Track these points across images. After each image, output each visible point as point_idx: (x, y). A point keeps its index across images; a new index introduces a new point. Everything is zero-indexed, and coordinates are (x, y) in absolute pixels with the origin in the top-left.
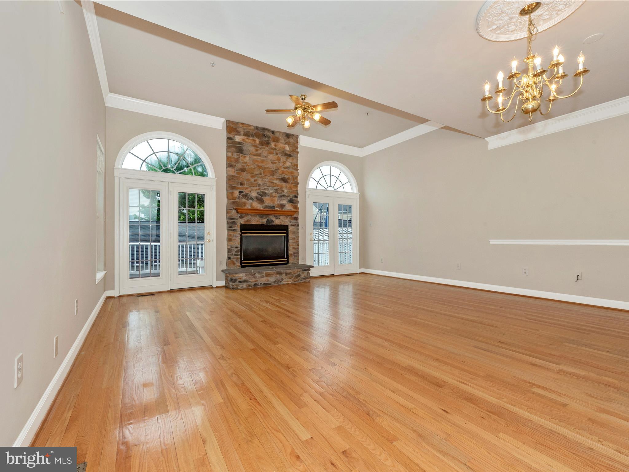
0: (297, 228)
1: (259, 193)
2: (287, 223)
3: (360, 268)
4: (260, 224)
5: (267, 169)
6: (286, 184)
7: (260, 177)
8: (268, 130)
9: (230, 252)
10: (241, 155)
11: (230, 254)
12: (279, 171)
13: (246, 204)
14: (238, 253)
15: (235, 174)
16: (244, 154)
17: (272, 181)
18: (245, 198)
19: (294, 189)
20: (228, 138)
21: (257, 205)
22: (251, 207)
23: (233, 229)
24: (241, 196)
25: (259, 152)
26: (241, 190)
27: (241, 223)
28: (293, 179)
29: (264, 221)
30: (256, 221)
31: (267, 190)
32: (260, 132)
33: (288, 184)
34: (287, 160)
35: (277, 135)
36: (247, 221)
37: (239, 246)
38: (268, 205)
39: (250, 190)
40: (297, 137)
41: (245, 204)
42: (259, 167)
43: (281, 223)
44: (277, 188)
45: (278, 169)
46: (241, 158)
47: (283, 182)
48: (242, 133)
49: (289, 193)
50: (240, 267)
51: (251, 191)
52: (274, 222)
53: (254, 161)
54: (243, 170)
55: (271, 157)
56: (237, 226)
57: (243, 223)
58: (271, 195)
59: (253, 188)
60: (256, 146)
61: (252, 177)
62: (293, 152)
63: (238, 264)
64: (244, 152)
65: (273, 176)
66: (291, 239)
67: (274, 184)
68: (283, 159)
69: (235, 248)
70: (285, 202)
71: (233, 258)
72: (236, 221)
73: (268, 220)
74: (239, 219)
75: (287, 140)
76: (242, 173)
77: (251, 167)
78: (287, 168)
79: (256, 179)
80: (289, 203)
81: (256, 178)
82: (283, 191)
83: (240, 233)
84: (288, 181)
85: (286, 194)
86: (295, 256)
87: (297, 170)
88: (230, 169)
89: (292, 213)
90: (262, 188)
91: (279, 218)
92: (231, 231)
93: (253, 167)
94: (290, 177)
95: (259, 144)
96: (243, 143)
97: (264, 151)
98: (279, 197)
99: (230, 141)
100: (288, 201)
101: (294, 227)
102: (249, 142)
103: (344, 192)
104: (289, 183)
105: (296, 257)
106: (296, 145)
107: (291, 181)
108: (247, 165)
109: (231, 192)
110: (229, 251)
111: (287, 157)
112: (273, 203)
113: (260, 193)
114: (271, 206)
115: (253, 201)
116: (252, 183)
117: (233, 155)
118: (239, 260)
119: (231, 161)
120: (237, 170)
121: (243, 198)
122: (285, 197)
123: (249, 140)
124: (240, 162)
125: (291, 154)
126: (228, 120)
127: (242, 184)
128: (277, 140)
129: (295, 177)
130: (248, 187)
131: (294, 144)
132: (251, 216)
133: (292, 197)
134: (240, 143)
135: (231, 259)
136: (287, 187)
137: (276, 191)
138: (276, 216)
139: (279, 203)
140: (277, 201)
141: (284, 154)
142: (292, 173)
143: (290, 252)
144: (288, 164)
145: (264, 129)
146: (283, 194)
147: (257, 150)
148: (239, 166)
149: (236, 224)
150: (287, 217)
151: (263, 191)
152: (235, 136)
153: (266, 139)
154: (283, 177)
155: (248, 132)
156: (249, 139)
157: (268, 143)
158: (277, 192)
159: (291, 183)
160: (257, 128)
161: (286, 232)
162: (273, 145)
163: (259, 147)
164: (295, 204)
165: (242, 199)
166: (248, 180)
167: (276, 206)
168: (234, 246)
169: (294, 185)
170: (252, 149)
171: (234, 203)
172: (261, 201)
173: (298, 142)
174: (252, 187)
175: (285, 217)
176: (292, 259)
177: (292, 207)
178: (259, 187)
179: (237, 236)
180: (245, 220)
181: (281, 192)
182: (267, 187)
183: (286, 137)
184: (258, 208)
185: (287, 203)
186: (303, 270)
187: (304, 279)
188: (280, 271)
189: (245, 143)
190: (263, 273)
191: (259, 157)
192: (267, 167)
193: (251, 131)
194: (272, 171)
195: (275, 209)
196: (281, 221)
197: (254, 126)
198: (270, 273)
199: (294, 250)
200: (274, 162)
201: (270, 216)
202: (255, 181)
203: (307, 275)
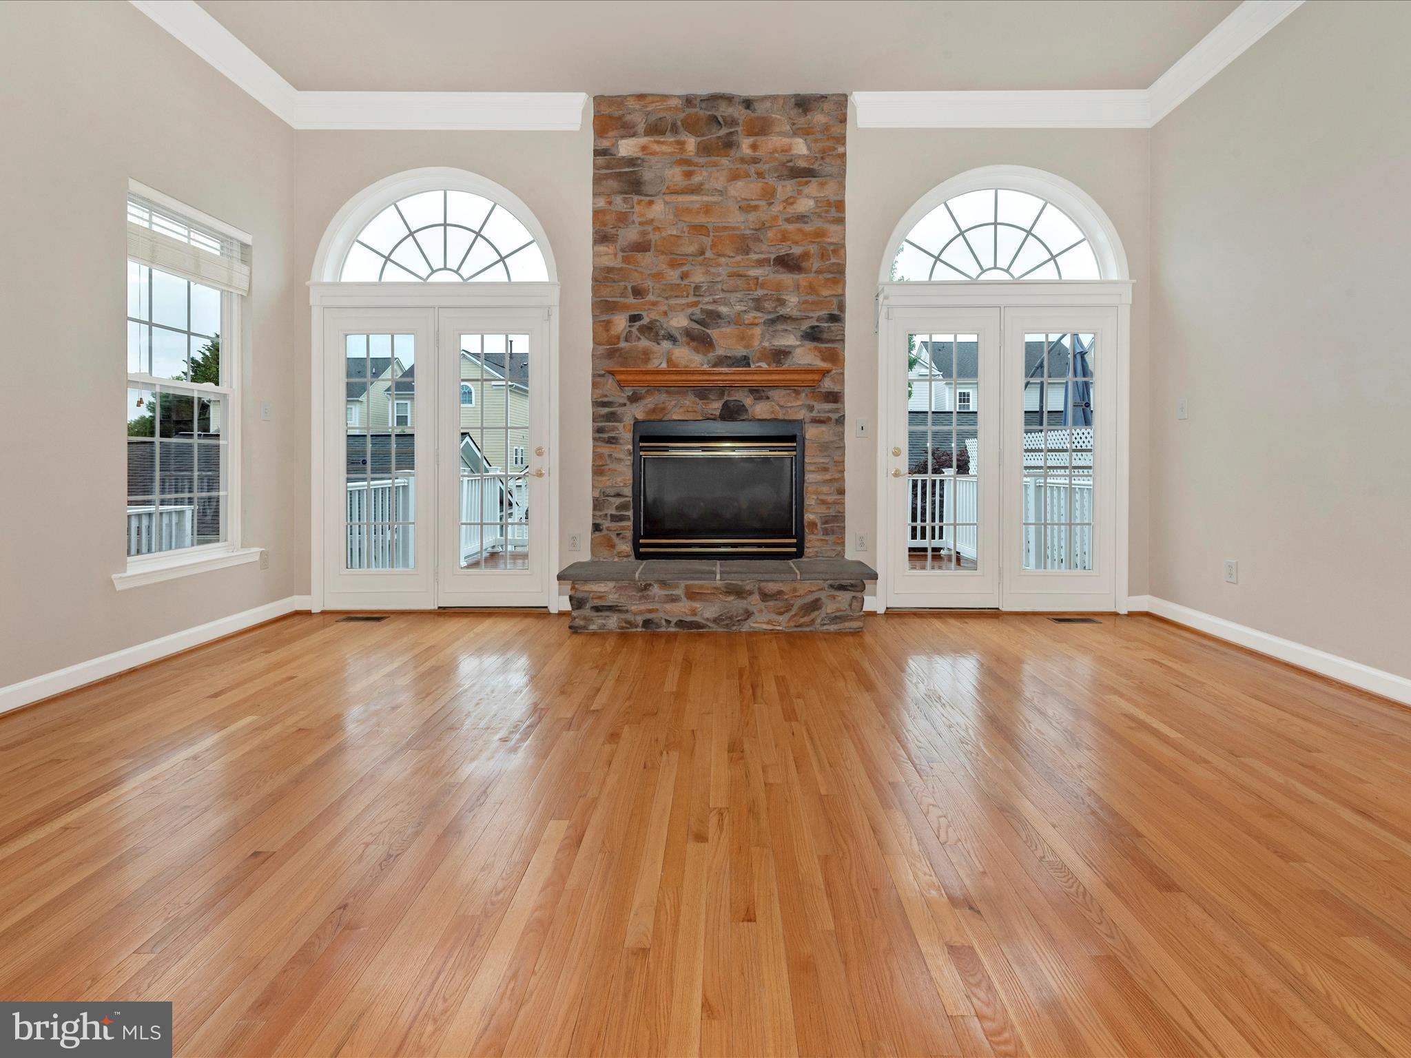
0: (837, 429)
1: (694, 317)
2: (801, 414)
3: (1132, 591)
4: (700, 419)
5: (726, 233)
6: (796, 277)
7: (700, 264)
8: (729, 99)
9: (600, 510)
10: (636, 198)
11: (598, 513)
12: (770, 234)
13: (652, 356)
14: (627, 513)
15: (617, 263)
16: (646, 195)
17: (741, 271)
18: (646, 334)
19: (825, 292)
20: (597, 153)
21: (686, 356)
22: (668, 362)
23: (609, 438)
24: (634, 330)
25: (697, 179)
26: (636, 313)
27: (635, 418)
28: (823, 256)
29: (714, 408)
30: (681, 410)
31: (725, 305)
32: (701, 113)
33: (803, 275)
34: (800, 192)
35: (761, 109)
36: (654, 411)
37: (628, 491)
38: (725, 354)
39: (666, 308)
40: (841, 102)
41: (646, 355)
42: (698, 229)
43: (772, 412)
44: (760, 293)
45: (762, 227)
46: (637, 209)
47: (782, 270)
48: (641, 127)
49: (804, 306)
50: (632, 558)
51: (669, 313)
52: (747, 411)
53: (679, 212)
54: (642, 247)
55: (739, 189)
56: (624, 426)
57: (640, 417)
58: (737, 321)
59: (673, 302)
60: (687, 162)
61: (673, 265)
62: (824, 158)
63: (626, 547)
64: (648, 189)
65: (747, 254)
66: (814, 471)
67: (751, 282)
68: (785, 188)
69: (614, 496)
70: (789, 340)
71: (608, 529)
72: (620, 410)
73: (726, 405)
74: (628, 403)
75: (802, 121)
76: (639, 255)
77: (669, 233)
78: (802, 218)
79: (687, 271)
80: (807, 342)
81: (685, 268)
82: (782, 302)
83: (628, 450)
84: (804, 265)
85: (795, 313)
86: (826, 532)
87: (841, 221)
88: (602, 248)
89: (816, 377)
90: (706, 299)
91: (768, 398)
92: (603, 444)
93: (675, 233)
94: (813, 249)
95: (697, 154)
96: (643, 160)
97: (714, 176)
98: (764, 323)
99: (601, 160)
100: (802, 336)
101: (823, 428)
102: (664, 153)
103: (1061, 282)
104: (807, 271)
105: (833, 533)
106: (836, 130)
107: (816, 264)
108: (657, 229)
109: (604, 321)
110: (597, 505)
111: (800, 179)
112: (747, 347)
113: (699, 316)
114: (735, 358)
115: (674, 344)
116: (673, 287)
117: (610, 203)
118: (629, 534)
119: (604, 225)
120: (623, 250)
121: (641, 337)
122: (790, 321)
123: (664, 146)
124: (633, 222)
125: (815, 167)
126: (597, 94)
127: (638, 292)
128: (761, 128)
129: (832, 247)
130: (659, 299)
131: (827, 128)
132: (668, 392)
133: (817, 321)
134: (631, 162)
135: (600, 530)
136: (798, 286)
137: (758, 305)
138: (758, 392)
139: (766, 344)
140: (760, 340)
141: (786, 173)
142: (820, 234)
143: (810, 517)
144: (805, 205)
145: (714, 99)
146: (783, 311)
147: (689, 175)
148: (630, 234)
149: (620, 421)
150: (797, 393)
151: (710, 307)
152: (617, 141)
153: (724, 131)
154: (783, 252)
155: (660, 119)
156: (662, 143)
157: (728, 144)
158: (758, 309)
159: (814, 270)
160: (689, 101)
161: (796, 445)
162: (745, 146)
163: (696, 165)
164: (828, 345)
165: (639, 339)
166: (658, 276)
167: (758, 355)
168: (613, 492)
169: (830, 276)
170: (675, 175)
171: (611, 354)
172: (701, 341)
173: (843, 120)
174: (671, 297)
175: (788, 391)
176: (818, 540)
177: (818, 354)
178: (694, 295)
179: (620, 460)
180: (651, 406)
181: (776, 307)
182: (723, 295)
183: (796, 111)
184: (693, 366)
185: (798, 343)
186: (832, 586)
187: (836, 619)
188: (740, 583)
189: (651, 157)
190: (677, 587)
191: (695, 198)
192: (724, 224)
193: (669, 116)
194: (743, 237)
195: (753, 366)
196: (777, 407)
197: (679, 97)
198: (701, 587)
199: (823, 510)
200: (749, 206)
201: (733, 392)
202: (682, 278)
203: (850, 605)
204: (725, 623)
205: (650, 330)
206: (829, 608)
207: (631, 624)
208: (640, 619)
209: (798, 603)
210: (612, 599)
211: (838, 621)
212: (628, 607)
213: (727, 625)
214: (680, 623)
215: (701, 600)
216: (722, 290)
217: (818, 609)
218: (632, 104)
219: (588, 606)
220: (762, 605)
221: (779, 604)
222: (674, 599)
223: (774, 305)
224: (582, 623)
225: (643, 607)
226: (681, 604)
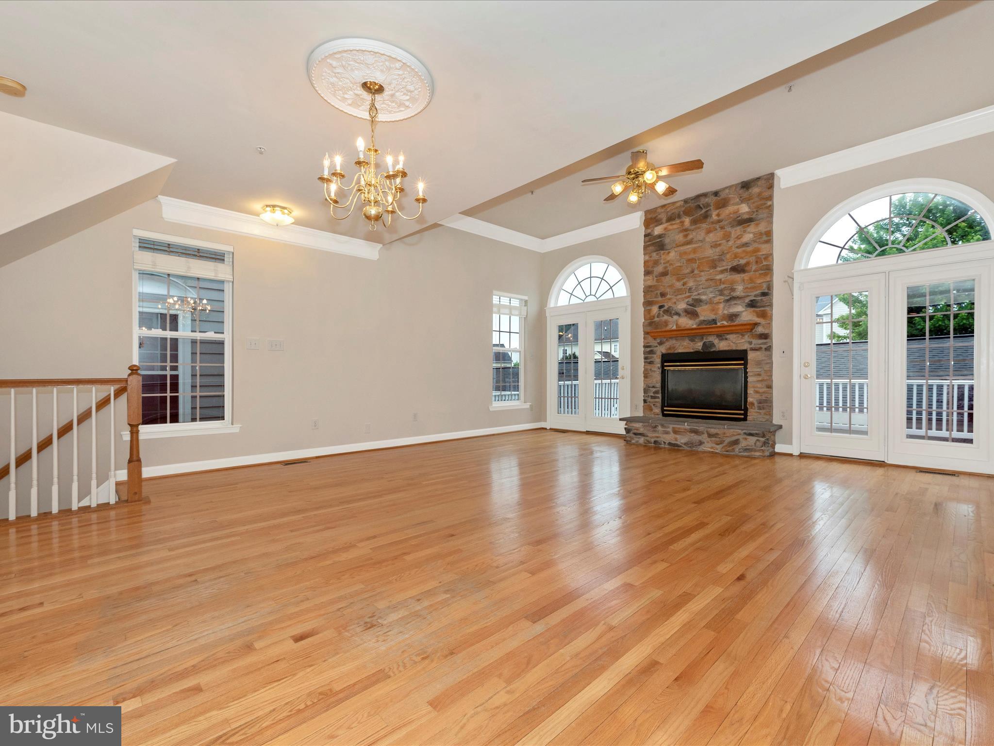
0: (768, 353)
1: (689, 303)
2: (745, 347)
4: (692, 351)
5: (704, 260)
6: (742, 275)
7: (692, 277)
8: (705, 195)
10: (662, 252)
11: (646, 395)
12: (728, 256)
13: (669, 323)
14: (658, 395)
15: (654, 283)
16: (666, 250)
17: (712, 277)
18: (666, 314)
19: (759, 281)
20: (646, 236)
21: (686, 322)
22: (676, 326)
23: (651, 361)
24: (661, 312)
25: (690, 237)
26: (662, 304)
27: (661, 352)
28: (758, 262)
29: (699, 346)
30: (682, 348)
31: (704, 295)
32: (692, 205)
33: (746, 274)
34: (744, 231)
35: (723, 195)
36: (670, 348)
37: (659, 385)
38: (704, 319)
39: (675, 300)
40: (771, 177)
41: (666, 323)
42: (691, 261)
43: (729, 346)
44: (723, 286)
45: (723, 254)
46: (663, 257)
47: (734, 273)
48: (664, 220)
49: (748, 290)
50: (661, 416)
51: (677, 302)
52: (715, 346)
53: (682, 255)
54: (665, 274)
55: (711, 237)
56: (657, 356)
57: (664, 351)
58: (710, 302)
59: (680, 296)
60: (686, 230)
61: (678, 280)
62: (757, 211)
63: (658, 410)
64: (668, 247)
65: (716, 268)
66: (752, 376)
67: (717, 282)
68: (737, 231)
69: (653, 387)
70: (739, 308)
71: (649, 402)
72: (655, 349)
73: (704, 344)
74: (658, 346)
75: (746, 195)
76: (663, 278)
77: (677, 265)
78: (746, 245)
79: (686, 282)
80: (749, 309)
81: (685, 280)
82: (733, 290)
83: (658, 367)
84: (747, 268)
85: (743, 294)
87: (770, 241)
88: (647, 277)
90: (695, 294)
91: (726, 339)
92: (648, 364)
93: (679, 265)
94: (752, 259)
95: (691, 225)
96: (665, 234)
97: (699, 234)
98: (724, 302)
99: (647, 238)
100: (746, 306)
101: (758, 353)
102: (675, 229)
104: (749, 272)
105: (765, 409)
106: (767, 193)
107: (754, 267)
108: (671, 264)
109: (648, 310)
110: (646, 391)
111: (744, 225)
112: (715, 314)
113: (691, 302)
114: (710, 320)
115: (679, 317)
116: (679, 290)
117: (651, 257)
118: (659, 405)
119: (648, 267)
120: (656, 277)
122: (737, 299)
123: (675, 225)
124: (661, 263)
125: (754, 216)
126: (646, 210)
127: (663, 295)
128: (723, 204)
129: (764, 256)
130: (672, 296)
131: (759, 194)
132: (676, 340)
133: (755, 296)
134: (660, 236)
135: (647, 403)
136: (743, 280)
137: (721, 293)
138: (721, 336)
139: (726, 312)
140: (723, 310)
141: (737, 223)
142: (757, 250)
143: (750, 399)
144: (748, 237)
145: (698, 197)
146: (735, 294)
147: (686, 236)
148: (659, 269)
149: (655, 354)
150: (742, 335)
151: (697, 297)
152: (654, 228)
153: (703, 211)
154: (735, 264)
155: (673, 213)
157: (706, 216)
158: (721, 295)
159: (753, 270)
160: (686, 201)
161: (743, 362)
162: (714, 215)
163: (690, 230)
164: (760, 309)
165: (663, 316)
166: (671, 286)
167: (721, 318)
168: (651, 385)
169: (763, 272)
170: (680, 238)
171: (650, 324)
172: (691, 313)
173: (772, 187)
174: (678, 295)
175: (738, 335)
176: (755, 412)
177: (755, 314)
178: (689, 292)
179: (654, 371)
180: (668, 346)
181: (730, 293)
182: (702, 290)
183: (742, 190)
184: (688, 327)
185: (744, 309)
186: (745, 433)
187: (746, 450)
188: (697, 428)
189: (669, 232)
190: (669, 427)
191: (689, 246)
192: (703, 256)
193: (676, 211)
194: (713, 261)
195: (719, 324)
196: (732, 344)
197: (682, 201)
198: (679, 428)
199: (758, 396)
200: (716, 245)
201: (708, 337)
202: (683, 285)
203: (755, 444)
204: (690, 445)
205: (668, 312)
206: (743, 444)
207: (649, 442)
208: (653, 440)
209: (727, 440)
210: (641, 430)
211: (748, 451)
212: (648, 435)
213: (690, 446)
214: (670, 444)
215: (679, 434)
216: (703, 288)
217: (738, 444)
218: (659, 210)
219: (631, 432)
220: (709, 439)
221: (718, 439)
222: (667, 433)
223: (729, 292)
224: (629, 439)
225: (654, 435)
226: (671, 435)
